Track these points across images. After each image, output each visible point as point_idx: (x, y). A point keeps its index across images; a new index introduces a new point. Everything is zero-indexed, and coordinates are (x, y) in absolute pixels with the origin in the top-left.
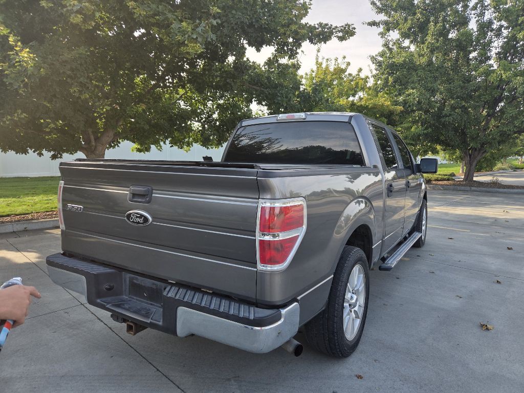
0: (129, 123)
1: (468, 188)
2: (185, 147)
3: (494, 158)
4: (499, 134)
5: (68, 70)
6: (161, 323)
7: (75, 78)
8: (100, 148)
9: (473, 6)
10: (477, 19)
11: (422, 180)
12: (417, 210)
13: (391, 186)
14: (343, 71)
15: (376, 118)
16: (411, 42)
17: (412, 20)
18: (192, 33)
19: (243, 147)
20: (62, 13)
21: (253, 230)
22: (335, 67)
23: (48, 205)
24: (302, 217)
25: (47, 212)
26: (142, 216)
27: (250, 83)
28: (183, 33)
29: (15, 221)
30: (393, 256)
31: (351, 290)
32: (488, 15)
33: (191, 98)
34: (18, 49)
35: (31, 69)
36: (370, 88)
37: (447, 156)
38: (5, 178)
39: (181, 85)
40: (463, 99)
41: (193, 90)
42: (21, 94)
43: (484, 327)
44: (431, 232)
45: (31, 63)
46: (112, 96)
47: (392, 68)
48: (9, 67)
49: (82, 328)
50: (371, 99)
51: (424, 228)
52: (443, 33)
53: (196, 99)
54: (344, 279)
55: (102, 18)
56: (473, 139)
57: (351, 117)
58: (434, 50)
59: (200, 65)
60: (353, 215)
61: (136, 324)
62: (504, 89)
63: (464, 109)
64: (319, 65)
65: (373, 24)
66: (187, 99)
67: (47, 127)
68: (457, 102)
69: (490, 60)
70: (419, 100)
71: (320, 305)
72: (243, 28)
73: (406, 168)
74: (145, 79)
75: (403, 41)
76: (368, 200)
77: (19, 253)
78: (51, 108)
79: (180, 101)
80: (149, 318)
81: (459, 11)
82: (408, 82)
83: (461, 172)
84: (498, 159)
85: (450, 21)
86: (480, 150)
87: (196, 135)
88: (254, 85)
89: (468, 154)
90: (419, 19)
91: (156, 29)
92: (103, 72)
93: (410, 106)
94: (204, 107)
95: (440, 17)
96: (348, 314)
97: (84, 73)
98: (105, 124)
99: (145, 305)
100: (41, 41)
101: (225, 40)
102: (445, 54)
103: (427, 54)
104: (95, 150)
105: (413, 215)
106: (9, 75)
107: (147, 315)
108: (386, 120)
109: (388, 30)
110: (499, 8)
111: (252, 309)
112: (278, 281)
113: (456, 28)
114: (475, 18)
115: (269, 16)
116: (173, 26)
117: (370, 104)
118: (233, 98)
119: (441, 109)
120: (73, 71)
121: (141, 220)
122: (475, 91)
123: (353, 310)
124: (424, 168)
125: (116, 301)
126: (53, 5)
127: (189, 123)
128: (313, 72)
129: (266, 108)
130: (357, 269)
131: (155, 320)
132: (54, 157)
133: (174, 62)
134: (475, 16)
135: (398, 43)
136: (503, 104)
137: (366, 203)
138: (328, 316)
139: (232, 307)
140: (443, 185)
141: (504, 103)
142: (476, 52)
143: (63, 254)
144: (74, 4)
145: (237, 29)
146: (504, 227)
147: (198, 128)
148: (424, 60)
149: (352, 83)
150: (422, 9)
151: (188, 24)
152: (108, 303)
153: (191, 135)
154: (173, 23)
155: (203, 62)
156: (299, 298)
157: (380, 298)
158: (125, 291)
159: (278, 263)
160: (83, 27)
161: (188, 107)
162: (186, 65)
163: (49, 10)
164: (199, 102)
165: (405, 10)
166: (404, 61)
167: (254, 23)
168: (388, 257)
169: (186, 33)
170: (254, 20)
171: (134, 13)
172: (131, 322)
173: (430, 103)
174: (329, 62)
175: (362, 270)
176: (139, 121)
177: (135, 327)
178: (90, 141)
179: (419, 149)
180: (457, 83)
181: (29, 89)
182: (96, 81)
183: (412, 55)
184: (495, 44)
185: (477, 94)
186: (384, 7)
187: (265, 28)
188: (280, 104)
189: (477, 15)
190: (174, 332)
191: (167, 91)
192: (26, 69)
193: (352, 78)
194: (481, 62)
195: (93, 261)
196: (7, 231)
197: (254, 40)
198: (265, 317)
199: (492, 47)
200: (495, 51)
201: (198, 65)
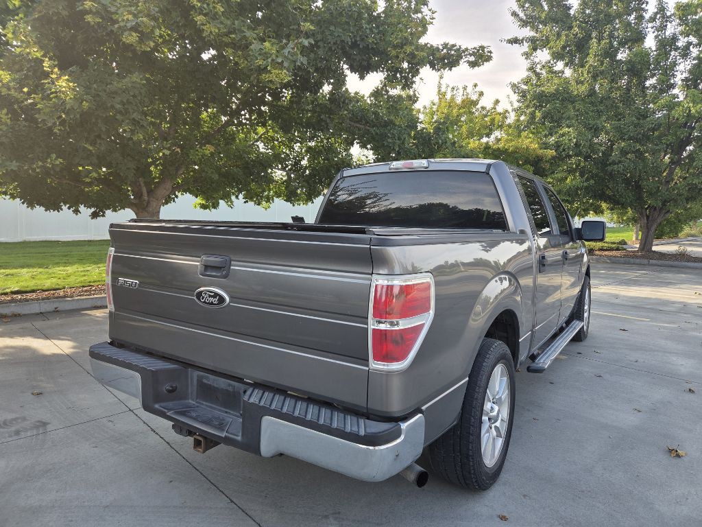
0: (192, 171)
1: (645, 261)
2: (264, 202)
3: (679, 221)
4: (687, 188)
5: (118, 104)
6: (239, 438)
7: (126, 114)
8: (154, 204)
9: (651, 18)
10: (655, 34)
11: (583, 250)
12: (577, 290)
13: (543, 257)
14: (475, 103)
15: (518, 165)
16: (566, 65)
17: (567, 36)
18: (277, 56)
19: (340, 203)
20: (112, 31)
21: (364, 316)
22: (463, 97)
23: (85, 278)
24: (428, 299)
25: (83, 287)
26: (216, 295)
27: (351, 119)
28: (265, 55)
29: (43, 299)
30: (546, 353)
31: (491, 398)
32: (671, 29)
33: (273, 139)
34: (54, 76)
35: (71, 101)
36: (509, 126)
37: (615, 217)
38: (30, 242)
39: (261, 122)
40: (637, 140)
41: (276, 129)
42: (56, 133)
43: (674, 453)
44: (595, 321)
45: (70, 95)
46: (171, 136)
47: (541, 99)
48: (42, 99)
49: (132, 443)
50: (511, 140)
51: (586, 315)
52: (610, 53)
53: (280, 140)
54: (483, 384)
55: (161, 36)
56: (651, 194)
57: (489, 166)
58: (597, 76)
59: (286, 97)
60: (493, 297)
61: (205, 438)
62: (694, 128)
63: (639, 154)
64: (442, 95)
65: (515, 41)
66: (268, 140)
67: (87, 177)
68: (630, 145)
69: (673, 88)
70: (577, 141)
71: (450, 418)
72: (343, 49)
73: (563, 233)
74: (214, 114)
75: (555, 63)
76: (513, 276)
77: (49, 341)
78: (93, 151)
79: (258, 143)
80: (223, 430)
81: (631, 23)
82: (561, 118)
83: (634, 239)
84: (685, 222)
85: (618, 37)
86: (661, 209)
87: (279, 187)
88: (358, 122)
89: (645, 214)
90: (577, 34)
91: (230, 51)
92: (161, 106)
93: (564, 150)
94: (290, 150)
95: (605, 32)
96: (488, 431)
97: (138, 107)
98: (162, 173)
99: (217, 413)
100: (84, 66)
101: (319, 65)
102: (613, 80)
103: (588, 81)
104: (147, 206)
105: (572, 297)
106: (42, 109)
107: (221, 427)
108: (532, 168)
109: (535, 49)
110: (687, 19)
111: (362, 421)
112: (396, 385)
113: (627, 46)
114: (653, 32)
115: (378, 33)
116: (252, 47)
117: (511, 146)
118: (328, 139)
119: (607, 154)
120: (124, 105)
121: (215, 301)
122: (653, 130)
123: (493, 426)
124: (586, 234)
125: (181, 407)
126: (101, 20)
127: (270, 171)
128: (434, 104)
129: (371, 152)
130: (499, 369)
131: (231, 434)
132: (95, 215)
133: (252, 92)
134: (653, 30)
135: (548, 67)
136: (691, 148)
137: (510, 281)
138: (460, 433)
139: (335, 418)
140: (611, 256)
141: (694, 146)
142: (655, 78)
143: (111, 344)
144: (128, 19)
145: (335, 50)
146: (696, 315)
147: (282, 179)
148: (583, 88)
149: (486, 119)
150: (580, 21)
151: (272, 44)
152: (170, 410)
153: (271, 187)
154: (253, 43)
155: (290, 93)
156: (424, 408)
157: (529, 410)
158: (192, 393)
159: (398, 360)
160: (138, 48)
161: (270, 151)
162: (267, 97)
163: (96, 27)
164: (284, 145)
165: (557, 23)
166: (557, 90)
167: (358, 43)
168: (538, 355)
169: (269, 55)
170: (358, 39)
171: (203, 30)
172: (199, 435)
173: (591, 145)
174: (455, 92)
175: (506, 372)
176: (206, 169)
177: (205, 442)
178: (142, 195)
179: (578, 208)
180: (628, 120)
181: (67, 128)
182: (152, 117)
183: (567, 81)
184: (681, 67)
185: (656, 133)
186: (529, 19)
187: (373, 48)
188: (390, 147)
189: (656, 29)
190: (257, 450)
191: (243, 130)
192: (64, 102)
193: (486, 113)
194: (662, 91)
195: (150, 353)
196: (33, 312)
197: (359, 64)
198: (380, 433)
199: (677, 71)
200: (681, 76)
201: (283, 96)
